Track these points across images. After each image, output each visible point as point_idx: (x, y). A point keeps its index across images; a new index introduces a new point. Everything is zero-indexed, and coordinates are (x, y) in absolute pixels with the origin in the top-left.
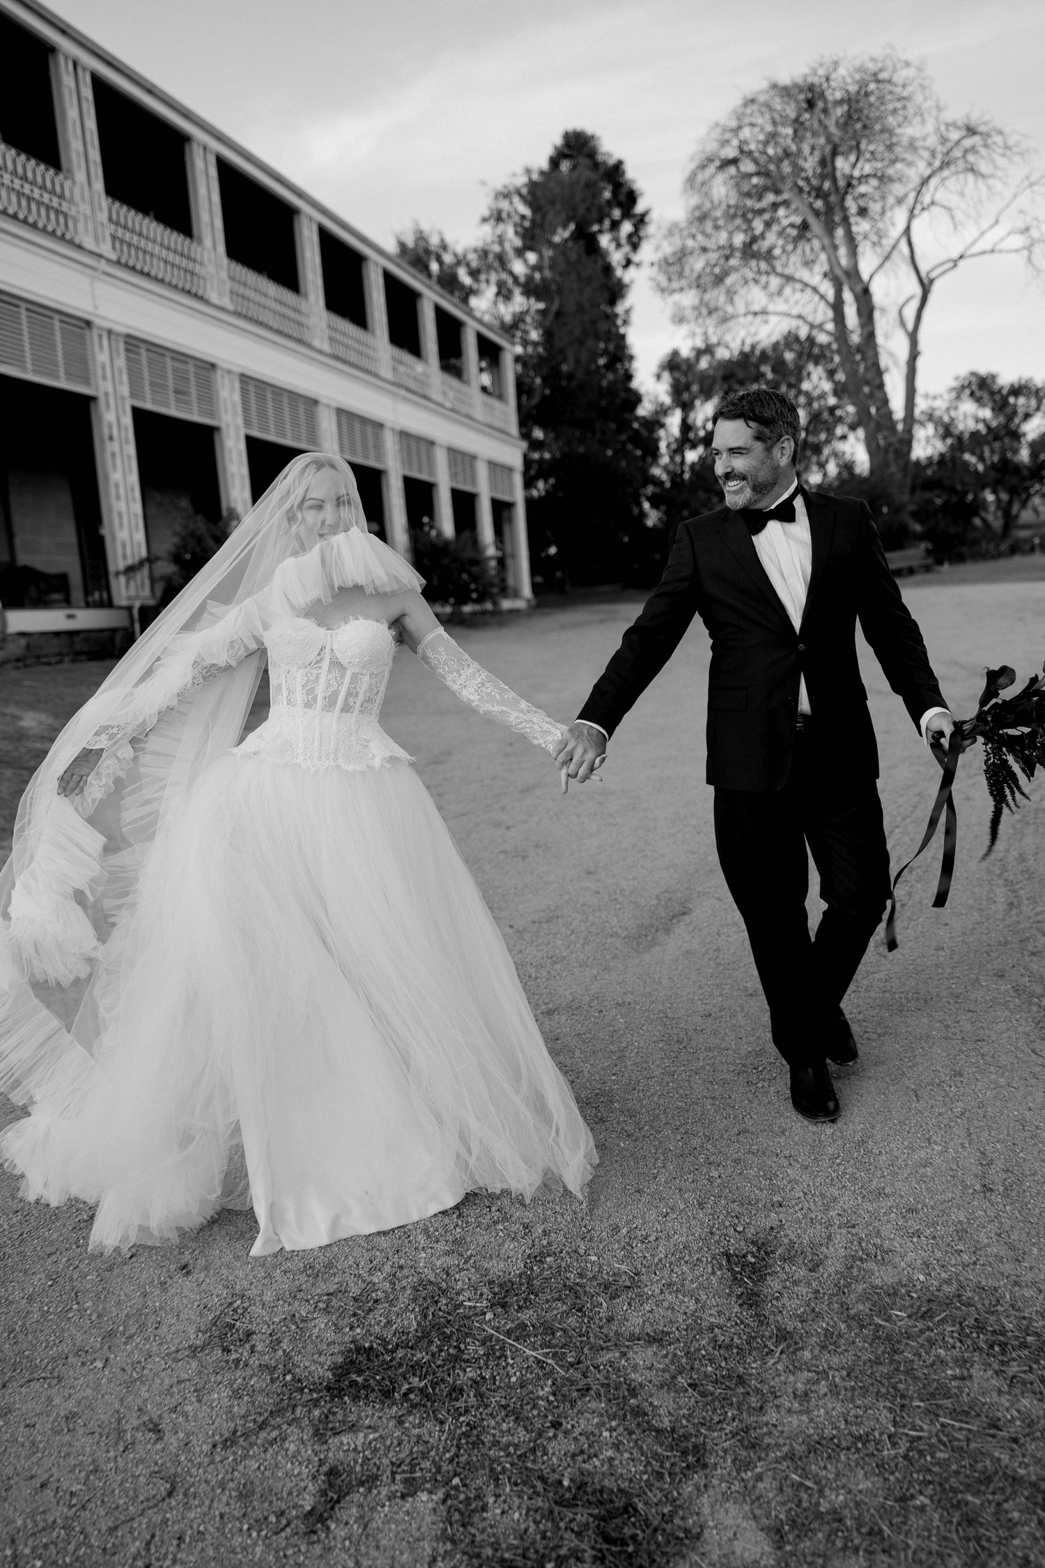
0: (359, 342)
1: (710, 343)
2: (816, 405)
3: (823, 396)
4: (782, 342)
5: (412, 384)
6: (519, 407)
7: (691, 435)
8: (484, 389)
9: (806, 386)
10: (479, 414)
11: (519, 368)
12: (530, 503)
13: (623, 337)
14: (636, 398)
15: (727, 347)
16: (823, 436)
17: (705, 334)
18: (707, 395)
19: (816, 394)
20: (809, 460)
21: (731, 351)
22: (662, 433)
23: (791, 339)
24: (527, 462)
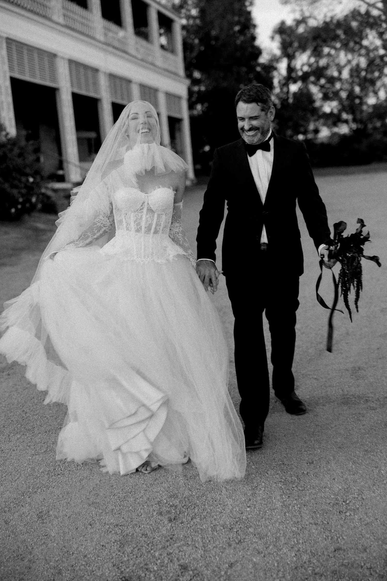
0: (82, 17)
1: (304, 16)
2: (372, 55)
3: (376, 49)
4: (351, 15)
5: (116, 44)
6: (185, 58)
7: (293, 75)
8: (162, 47)
9: (365, 43)
10: (159, 62)
11: (185, 33)
12: (192, 119)
13: (249, 13)
14: (258, 52)
15: (315, 19)
16: (377, 74)
17: (302, 10)
18: (303, 48)
19: (372, 48)
20: (368, 90)
21: (318, 21)
22: (275, 73)
23: (355, 14)
24: (190, 93)
